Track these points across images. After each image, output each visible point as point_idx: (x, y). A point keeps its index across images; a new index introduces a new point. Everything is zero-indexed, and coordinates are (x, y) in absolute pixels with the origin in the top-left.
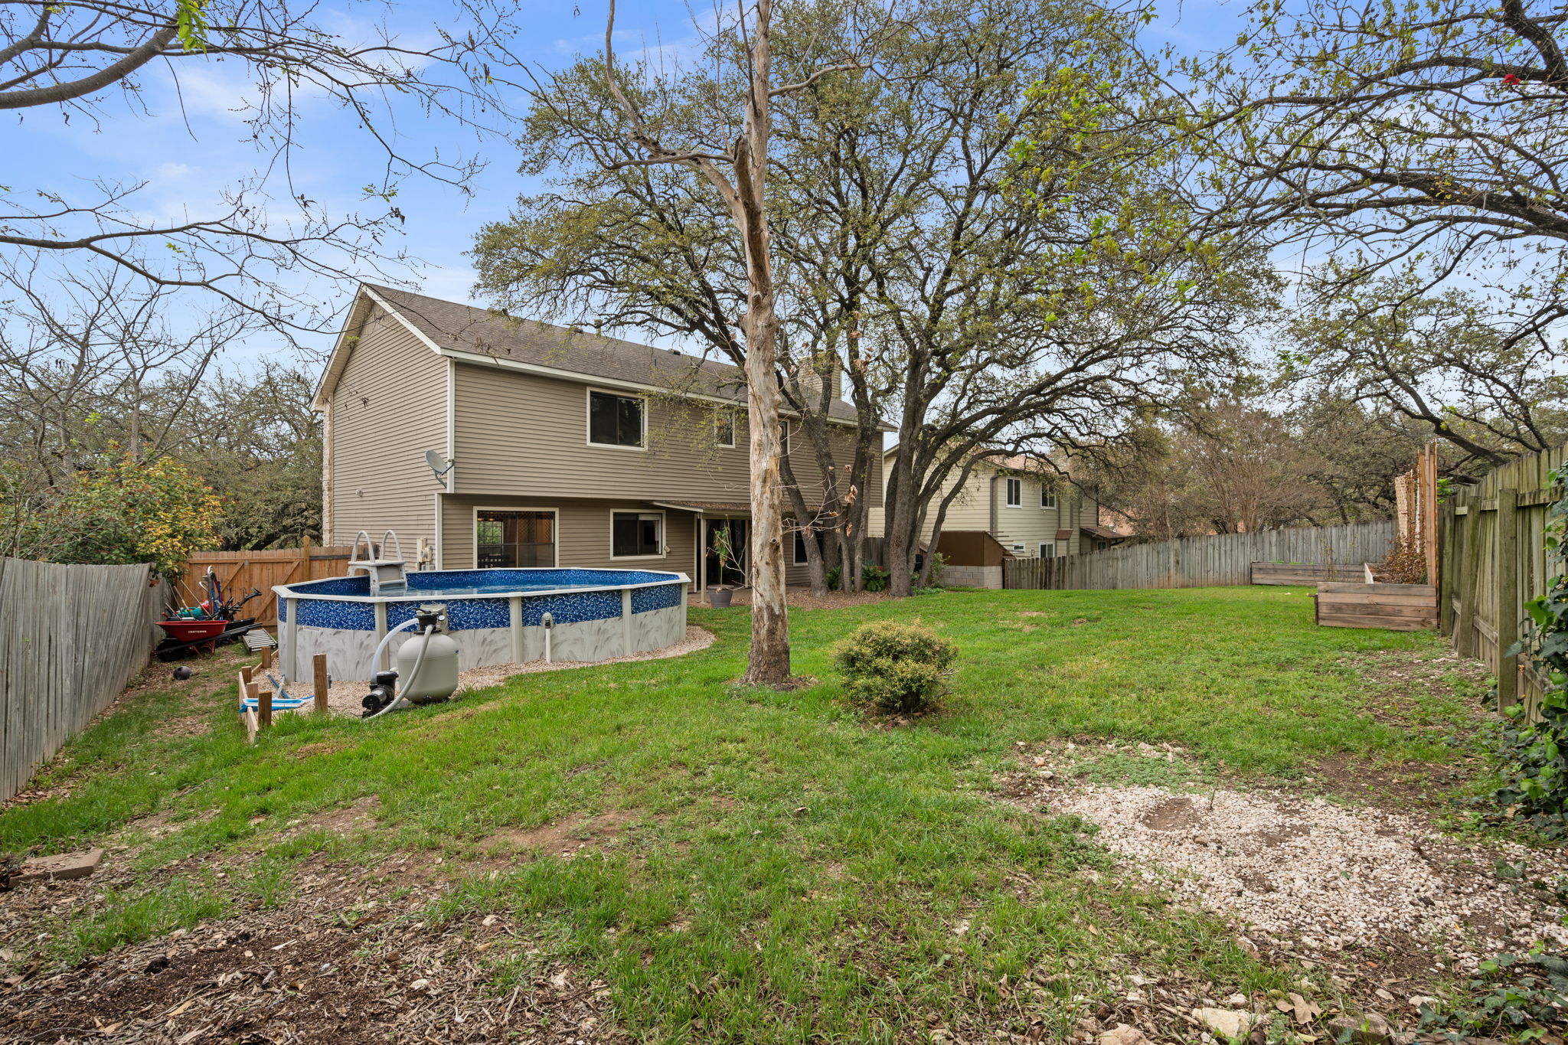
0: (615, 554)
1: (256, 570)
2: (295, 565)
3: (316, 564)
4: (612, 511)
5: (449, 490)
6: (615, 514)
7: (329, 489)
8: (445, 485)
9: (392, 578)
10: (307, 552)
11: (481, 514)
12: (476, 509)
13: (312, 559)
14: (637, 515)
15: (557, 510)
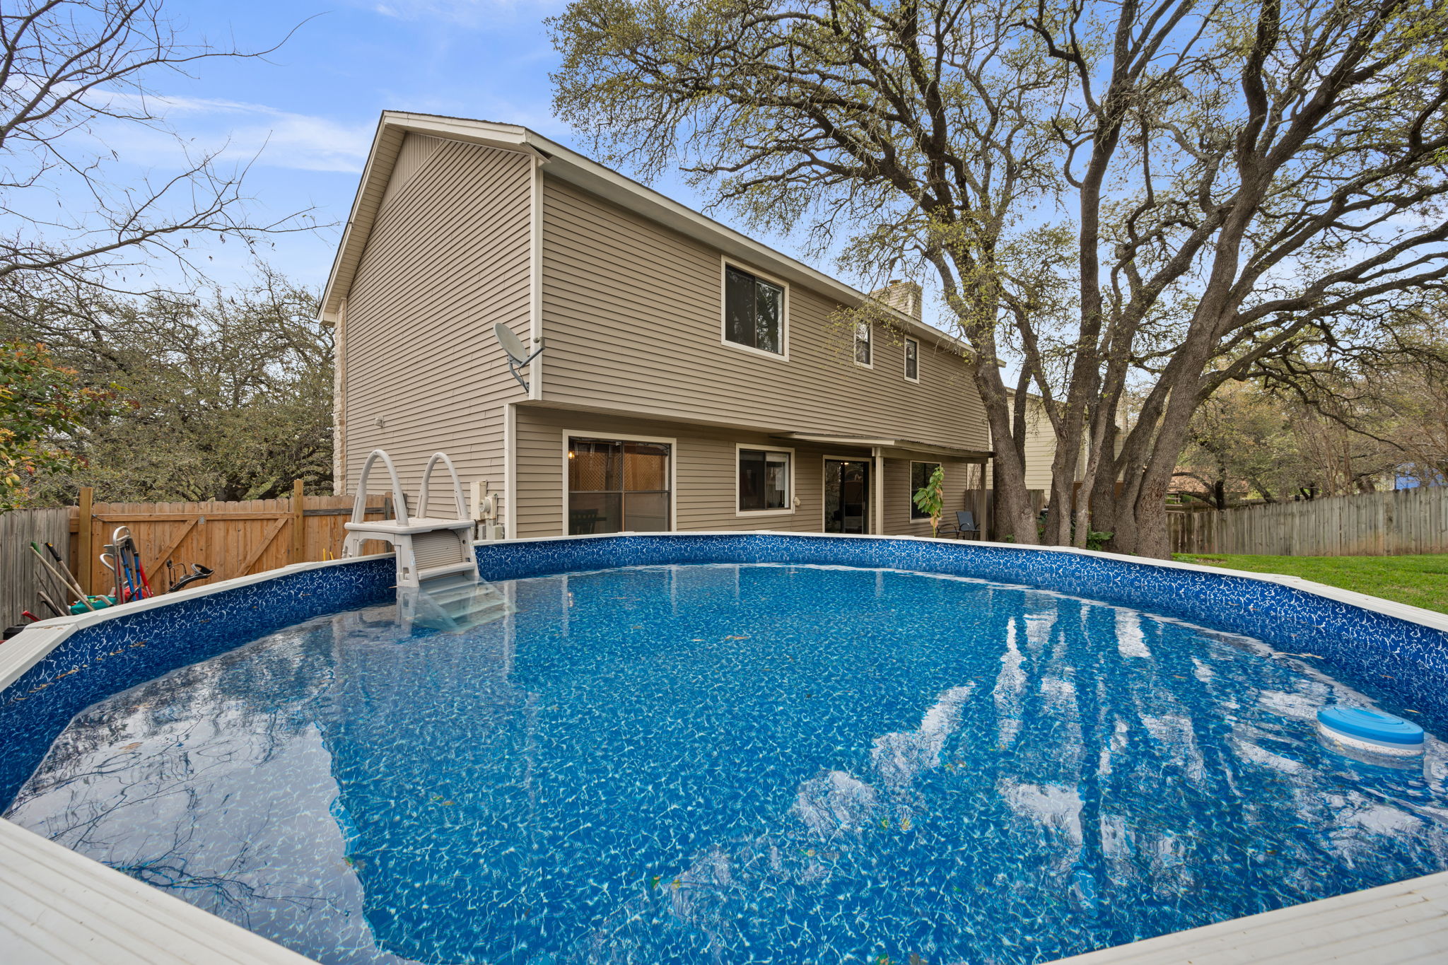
0: (742, 509)
1: (218, 531)
2: (280, 523)
3: (313, 522)
4: (739, 446)
5: (534, 394)
6: (742, 451)
7: (341, 423)
8: (526, 386)
9: (448, 560)
10: (300, 504)
11: (573, 443)
12: (567, 434)
13: (308, 514)
14: (764, 453)
15: (673, 441)
